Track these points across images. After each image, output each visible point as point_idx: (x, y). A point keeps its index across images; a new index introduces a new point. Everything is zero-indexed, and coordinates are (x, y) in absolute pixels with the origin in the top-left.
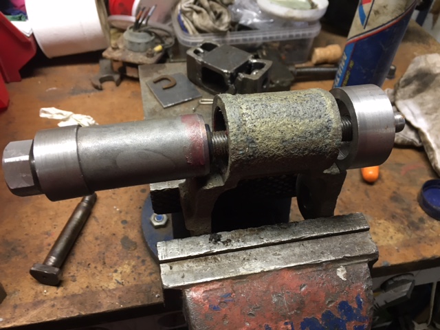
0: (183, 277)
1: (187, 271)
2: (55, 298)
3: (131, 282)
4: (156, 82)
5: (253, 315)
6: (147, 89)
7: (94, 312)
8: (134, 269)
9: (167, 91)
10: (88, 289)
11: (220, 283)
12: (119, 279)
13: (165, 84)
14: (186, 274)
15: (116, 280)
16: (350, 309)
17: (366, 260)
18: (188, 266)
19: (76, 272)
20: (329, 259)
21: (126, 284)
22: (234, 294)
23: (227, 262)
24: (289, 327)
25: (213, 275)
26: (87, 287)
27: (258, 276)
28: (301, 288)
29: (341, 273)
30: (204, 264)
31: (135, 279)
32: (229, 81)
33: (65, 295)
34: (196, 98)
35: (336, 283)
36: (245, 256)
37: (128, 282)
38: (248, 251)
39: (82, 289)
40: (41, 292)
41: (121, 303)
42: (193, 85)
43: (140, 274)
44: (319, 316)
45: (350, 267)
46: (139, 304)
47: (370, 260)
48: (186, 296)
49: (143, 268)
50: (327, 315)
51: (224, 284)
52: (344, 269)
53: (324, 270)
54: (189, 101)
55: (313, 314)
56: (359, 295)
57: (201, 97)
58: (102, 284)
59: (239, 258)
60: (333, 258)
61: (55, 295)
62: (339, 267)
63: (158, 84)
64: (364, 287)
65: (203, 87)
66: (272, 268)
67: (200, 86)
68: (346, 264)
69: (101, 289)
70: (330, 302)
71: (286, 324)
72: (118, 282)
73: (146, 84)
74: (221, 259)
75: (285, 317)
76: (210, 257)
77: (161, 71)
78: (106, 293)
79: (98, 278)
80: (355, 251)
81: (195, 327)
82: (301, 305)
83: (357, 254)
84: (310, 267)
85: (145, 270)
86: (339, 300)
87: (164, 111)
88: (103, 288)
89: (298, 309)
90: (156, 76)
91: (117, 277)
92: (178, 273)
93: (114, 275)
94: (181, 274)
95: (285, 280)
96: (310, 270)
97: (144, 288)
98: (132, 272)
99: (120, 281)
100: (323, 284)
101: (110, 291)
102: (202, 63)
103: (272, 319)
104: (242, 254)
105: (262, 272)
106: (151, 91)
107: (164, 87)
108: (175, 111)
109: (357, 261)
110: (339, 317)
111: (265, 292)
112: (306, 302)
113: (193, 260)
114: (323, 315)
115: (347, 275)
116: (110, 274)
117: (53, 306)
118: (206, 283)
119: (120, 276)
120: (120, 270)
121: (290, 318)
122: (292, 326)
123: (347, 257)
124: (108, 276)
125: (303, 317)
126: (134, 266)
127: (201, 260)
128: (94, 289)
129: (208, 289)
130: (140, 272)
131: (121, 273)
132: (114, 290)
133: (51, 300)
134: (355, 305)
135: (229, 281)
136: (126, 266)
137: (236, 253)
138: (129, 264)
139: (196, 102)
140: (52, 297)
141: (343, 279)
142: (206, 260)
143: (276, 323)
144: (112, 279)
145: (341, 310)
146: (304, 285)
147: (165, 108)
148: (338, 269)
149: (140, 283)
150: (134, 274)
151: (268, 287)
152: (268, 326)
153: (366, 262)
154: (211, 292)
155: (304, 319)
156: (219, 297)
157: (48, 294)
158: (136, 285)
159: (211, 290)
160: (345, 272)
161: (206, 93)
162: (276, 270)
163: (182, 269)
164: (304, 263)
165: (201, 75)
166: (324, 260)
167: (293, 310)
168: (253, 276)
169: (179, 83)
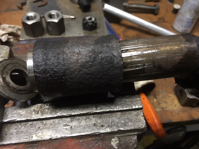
4: (34, 2)
13: (40, 3)
17: (137, 133)
27: (47, 142)
29: (114, 142)
36: (41, 125)
38: (45, 122)
45: (122, 138)
47: (139, 133)
51: (19, 147)
52: (117, 139)
53: (101, 139)
59: (35, 127)
60: (109, 131)
62: (114, 138)
66: (59, 136)
68: (119, 135)
80: (128, 126)
84: (90, 137)
96: (90, 139)
104: (39, 124)
105: (51, 139)
107: (39, 5)
109: (128, 134)
115: (119, 145)
123: (121, 130)
135: (23, 145)
137: (35, 122)
141: (115, 147)
148: (113, 139)
160: (118, 142)
162: (62, 138)
164: (86, 133)
166: (102, 132)
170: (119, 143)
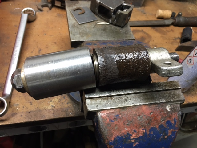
0: (97, 106)
1: (99, 104)
2: (22, 112)
3: (58, 107)
4: (75, 10)
5: (129, 125)
6: (70, 13)
7: (41, 120)
8: (60, 101)
9: (80, 16)
10: (38, 109)
11: (114, 110)
12: (53, 105)
13: (79, 12)
14: (98, 105)
15: (51, 105)
16: (171, 124)
18: (99, 101)
19: (32, 100)
20: (163, 101)
21: (56, 107)
22: (120, 115)
23: (117, 100)
24: (144, 131)
25: (111, 106)
26: (38, 108)
27: (131, 107)
28: (151, 114)
29: (168, 108)
30: (106, 100)
31: (60, 105)
32: (113, 14)
33: (27, 111)
34: (95, 21)
35: (165, 112)
36: (125, 98)
37: (57, 106)
38: (127, 96)
39: (35, 108)
40: (15, 109)
41: (54, 116)
42: (93, 14)
43: (62, 103)
44: (157, 127)
45: (172, 105)
46: (62, 117)
47: (181, 102)
48: (98, 115)
49: (64, 100)
50: (161, 127)
51: (116, 110)
52: (169, 106)
53: (161, 106)
54: (91, 22)
55: (155, 125)
56: (175, 118)
57: (97, 20)
58: (45, 106)
59: (123, 99)
60: (165, 101)
61: (22, 111)
62: (167, 105)
63: (76, 11)
64: (178, 114)
65: (98, 15)
66: (138, 104)
67: (96, 15)
68: (170, 104)
69: (44, 109)
70: (163, 121)
71: (143, 129)
72: (52, 106)
73: (70, 11)
74: (114, 98)
75: (143, 126)
76: (109, 97)
77: (77, 5)
78: (47, 111)
79: (43, 104)
80: (175, 98)
81: (102, 129)
82: (150, 121)
83: (176, 99)
84: (155, 105)
85: (65, 101)
86: (166, 120)
87: (79, 26)
88: (46, 108)
89: (149, 123)
90: (75, 7)
91: (52, 104)
92: (95, 104)
93: (51, 103)
94: (96, 105)
95: (144, 110)
96: (155, 106)
97: (64, 109)
98: (59, 102)
99: (53, 106)
100: (160, 112)
101: (48, 110)
102: (100, 3)
103: (137, 127)
104: (124, 97)
105: (134, 106)
106: (72, 15)
107: (79, 13)
108: (84, 27)
109: (175, 103)
110: (166, 127)
111: (135, 115)
112: (152, 120)
113: (101, 98)
114: (159, 126)
115: (171, 109)
116: (49, 102)
117: (21, 116)
118: (108, 109)
119: (53, 103)
120: (53, 100)
121: (145, 127)
122: (145, 130)
123: (171, 101)
124: (48, 103)
125: (151, 127)
126: (60, 99)
127: (105, 99)
128: (41, 109)
129: (109, 112)
130: (63, 102)
131: (54, 102)
132: (50, 110)
133: (20, 113)
134: (173, 122)
135: (118, 109)
136: (56, 99)
137: (121, 96)
138: (57, 98)
139: (94, 22)
140: (21, 112)
141: (169, 110)
142: (107, 99)
143: (139, 129)
144: (49, 104)
145: (167, 125)
146: (152, 113)
147: (80, 24)
149: (63, 107)
150: (60, 102)
151: (136, 113)
152: (135, 130)
153: (179, 103)
154: (110, 114)
155: (151, 128)
156: (114, 116)
157: (19, 110)
158: (61, 108)
159: (110, 113)
161: (99, 19)
162: (140, 105)
163: (96, 102)
164: (153, 103)
165: (98, 9)
166: (161, 102)
167: (146, 123)
168: (129, 107)
169: (86, 12)
170: (171, 108)
